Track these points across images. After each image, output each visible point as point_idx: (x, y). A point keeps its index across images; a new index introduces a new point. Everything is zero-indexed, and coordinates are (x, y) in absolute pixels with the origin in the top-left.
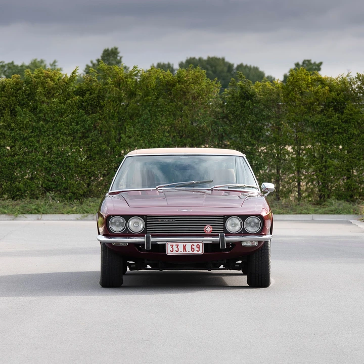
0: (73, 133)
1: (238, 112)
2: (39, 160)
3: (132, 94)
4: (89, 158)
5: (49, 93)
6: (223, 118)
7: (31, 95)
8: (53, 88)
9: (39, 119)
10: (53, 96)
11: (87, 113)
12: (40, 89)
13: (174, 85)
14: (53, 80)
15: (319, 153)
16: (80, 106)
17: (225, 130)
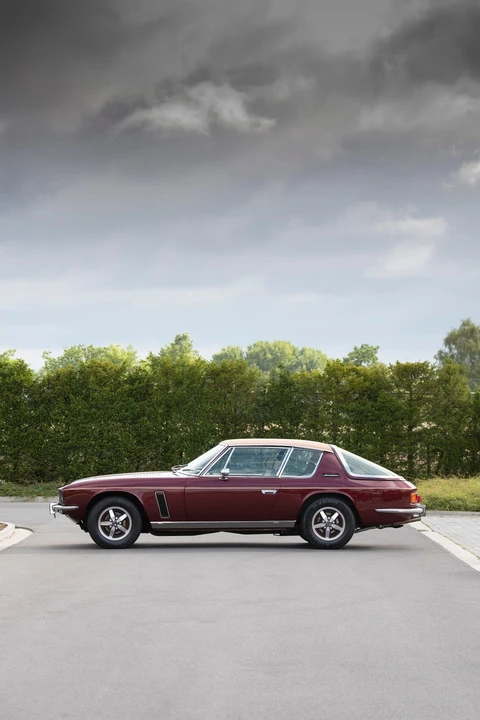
0: (123, 420)
1: (278, 400)
2: (91, 445)
3: (179, 383)
4: (139, 443)
5: (101, 382)
6: (264, 405)
7: (84, 384)
8: (105, 378)
9: (91, 407)
10: (105, 385)
11: (137, 400)
12: (92, 378)
13: (218, 375)
14: (105, 370)
15: (354, 439)
16: (130, 394)
17: (266, 417)
